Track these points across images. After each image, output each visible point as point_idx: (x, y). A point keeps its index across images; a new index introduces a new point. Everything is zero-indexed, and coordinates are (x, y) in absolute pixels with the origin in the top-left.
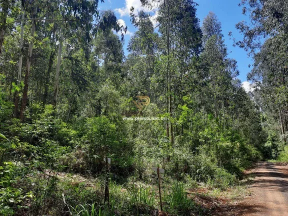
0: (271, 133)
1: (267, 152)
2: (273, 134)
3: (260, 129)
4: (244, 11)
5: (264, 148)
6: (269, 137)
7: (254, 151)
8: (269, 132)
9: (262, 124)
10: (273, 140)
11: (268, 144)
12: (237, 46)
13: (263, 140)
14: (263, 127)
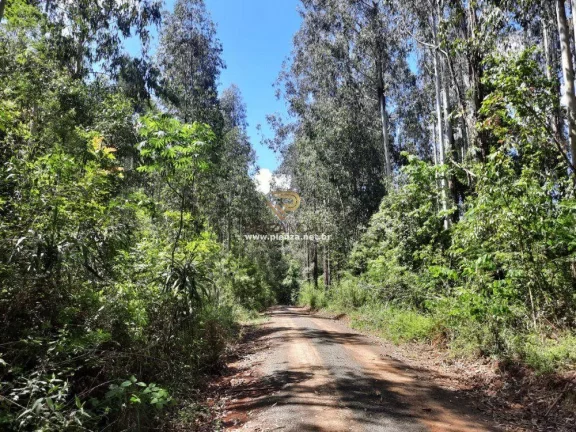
0: (293, 264)
1: (284, 294)
2: (296, 267)
3: (278, 257)
4: (278, 95)
5: (282, 286)
6: (290, 269)
7: (267, 290)
8: (291, 263)
9: (282, 249)
10: (295, 275)
11: (287, 281)
12: (265, 145)
13: (281, 274)
14: (283, 254)
